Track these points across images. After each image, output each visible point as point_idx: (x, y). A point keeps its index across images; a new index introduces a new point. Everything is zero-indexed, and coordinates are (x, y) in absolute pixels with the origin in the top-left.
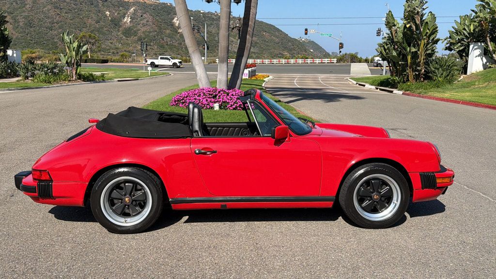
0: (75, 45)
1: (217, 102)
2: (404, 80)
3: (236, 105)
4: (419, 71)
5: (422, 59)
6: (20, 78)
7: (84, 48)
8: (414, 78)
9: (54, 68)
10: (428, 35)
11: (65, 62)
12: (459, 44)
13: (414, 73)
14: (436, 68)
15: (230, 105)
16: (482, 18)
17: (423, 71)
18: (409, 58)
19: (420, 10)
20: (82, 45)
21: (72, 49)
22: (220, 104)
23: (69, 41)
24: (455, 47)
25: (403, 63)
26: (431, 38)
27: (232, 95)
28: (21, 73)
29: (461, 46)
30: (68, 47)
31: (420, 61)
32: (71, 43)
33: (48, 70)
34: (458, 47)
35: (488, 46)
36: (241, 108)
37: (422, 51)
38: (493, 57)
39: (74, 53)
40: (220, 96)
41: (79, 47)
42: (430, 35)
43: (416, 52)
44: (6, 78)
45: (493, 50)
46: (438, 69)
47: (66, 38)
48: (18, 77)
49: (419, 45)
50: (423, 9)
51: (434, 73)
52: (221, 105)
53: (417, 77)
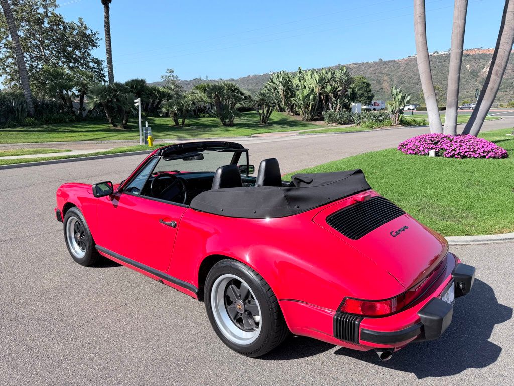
0: (400, 97)
1: (434, 148)
3: (453, 152)
6: (354, 125)
7: (408, 98)
9: (381, 116)
11: (390, 111)
15: (447, 153)
20: (406, 96)
21: (397, 99)
22: (437, 150)
23: (395, 93)
27: (456, 142)
28: (356, 121)
30: (394, 98)
32: (397, 95)
33: (374, 117)
36: (461, 156)
39: (397, 103)
40: (442, 142)
41: (403, 98)
44: (348, 124)
47: (394, 92)
48: (353, 123)
52: (439, 152)
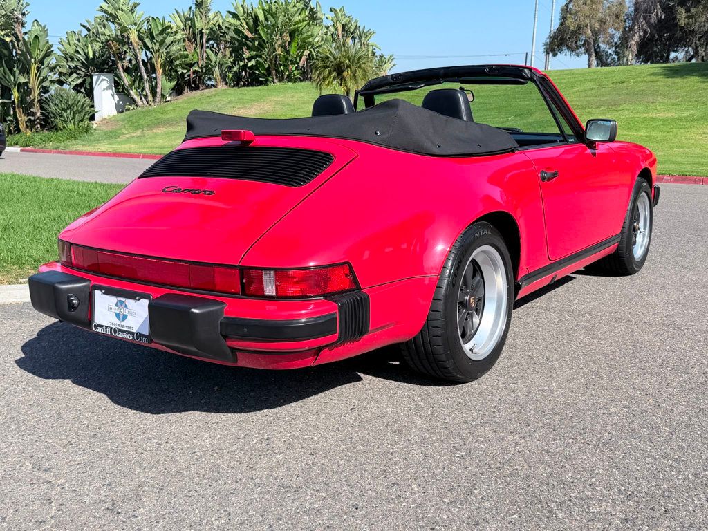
2: (10, 130)
4: (34, 114)
5: (35, 94)
8: (27, 127)
10: (40, 57)
12: (75, 75)
13: (26, 118)
14: (63, 109)
16: (109, 36)
17: (39, 114)
18: (15, 91)
19: (20, 16)
24: (70, 80)
25: (6, 101)
26: (46, 62)
29: (78, 78)
31: (34, 100)
34: (74, 80)
35: (120, 79)
37: (34, 82)
38: (129, 93)
42: (44, 58)
43: (26, 84)
45: (129, 84)
46: (66, 111)
49: (28, 73)
50: (24, 14)
51: (61, 116)
53: (31, 124)
